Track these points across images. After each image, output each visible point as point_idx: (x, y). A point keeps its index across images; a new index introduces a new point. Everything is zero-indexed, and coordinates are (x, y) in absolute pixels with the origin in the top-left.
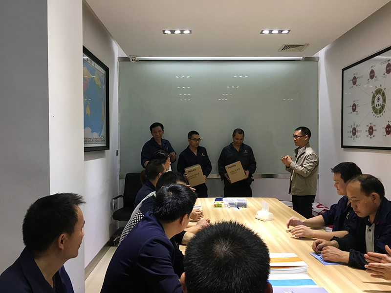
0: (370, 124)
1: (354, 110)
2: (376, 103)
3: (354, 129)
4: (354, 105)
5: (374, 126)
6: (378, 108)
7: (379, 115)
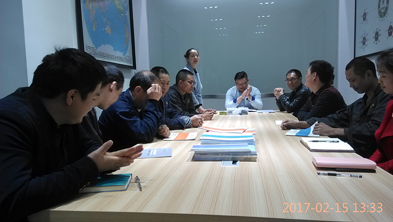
0: (377, 29)
1: (364, 19)
2: (382, 6)
3: (364, 39)
4: (365, 14)
5: (379, 30)
6: (383, 11)
7: (383, 19)
